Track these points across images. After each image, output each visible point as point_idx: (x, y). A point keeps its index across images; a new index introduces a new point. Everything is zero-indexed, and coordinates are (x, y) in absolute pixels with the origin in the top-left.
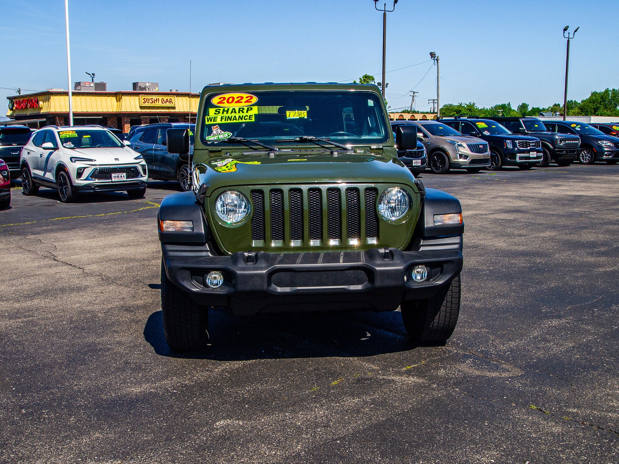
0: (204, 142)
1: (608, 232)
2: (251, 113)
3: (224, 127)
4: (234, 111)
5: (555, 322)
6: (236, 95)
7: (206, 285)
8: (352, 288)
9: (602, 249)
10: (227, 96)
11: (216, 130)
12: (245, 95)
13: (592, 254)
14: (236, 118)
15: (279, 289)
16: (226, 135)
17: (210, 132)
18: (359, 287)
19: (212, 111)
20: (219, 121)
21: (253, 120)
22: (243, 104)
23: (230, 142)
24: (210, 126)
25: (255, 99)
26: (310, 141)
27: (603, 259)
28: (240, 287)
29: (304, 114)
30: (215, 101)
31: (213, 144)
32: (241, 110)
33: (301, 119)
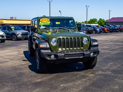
0: (40, 29)
1: (108, 46)
2: (49, 23)
3: (43, 26)
4: (45, 22)
5: (111, 63)
6: (45, 19)
7: (51, 58)
8: (80, 57)
9: (110, 50)
10: (43, 19)
11: (42, 26)
12: (47, 19)
13: (108, 51)
14: (46, 24)
15: (67, 58)
16: (44, 27)
17: (41, 27)
18: (82, 57)
19: (40, 22)
20: (42, 24)
21: (49, 24)
22: (47, 21)
23: (45, 29)
24: (40, 26)
25: (49, 20)
26: (61, 28)
27: (111, 51)
28: (59, 58)
29: (59, 23)
30: (41, 20)
31: (41, 29)
32: (46, 22)
33: (59, 24)
